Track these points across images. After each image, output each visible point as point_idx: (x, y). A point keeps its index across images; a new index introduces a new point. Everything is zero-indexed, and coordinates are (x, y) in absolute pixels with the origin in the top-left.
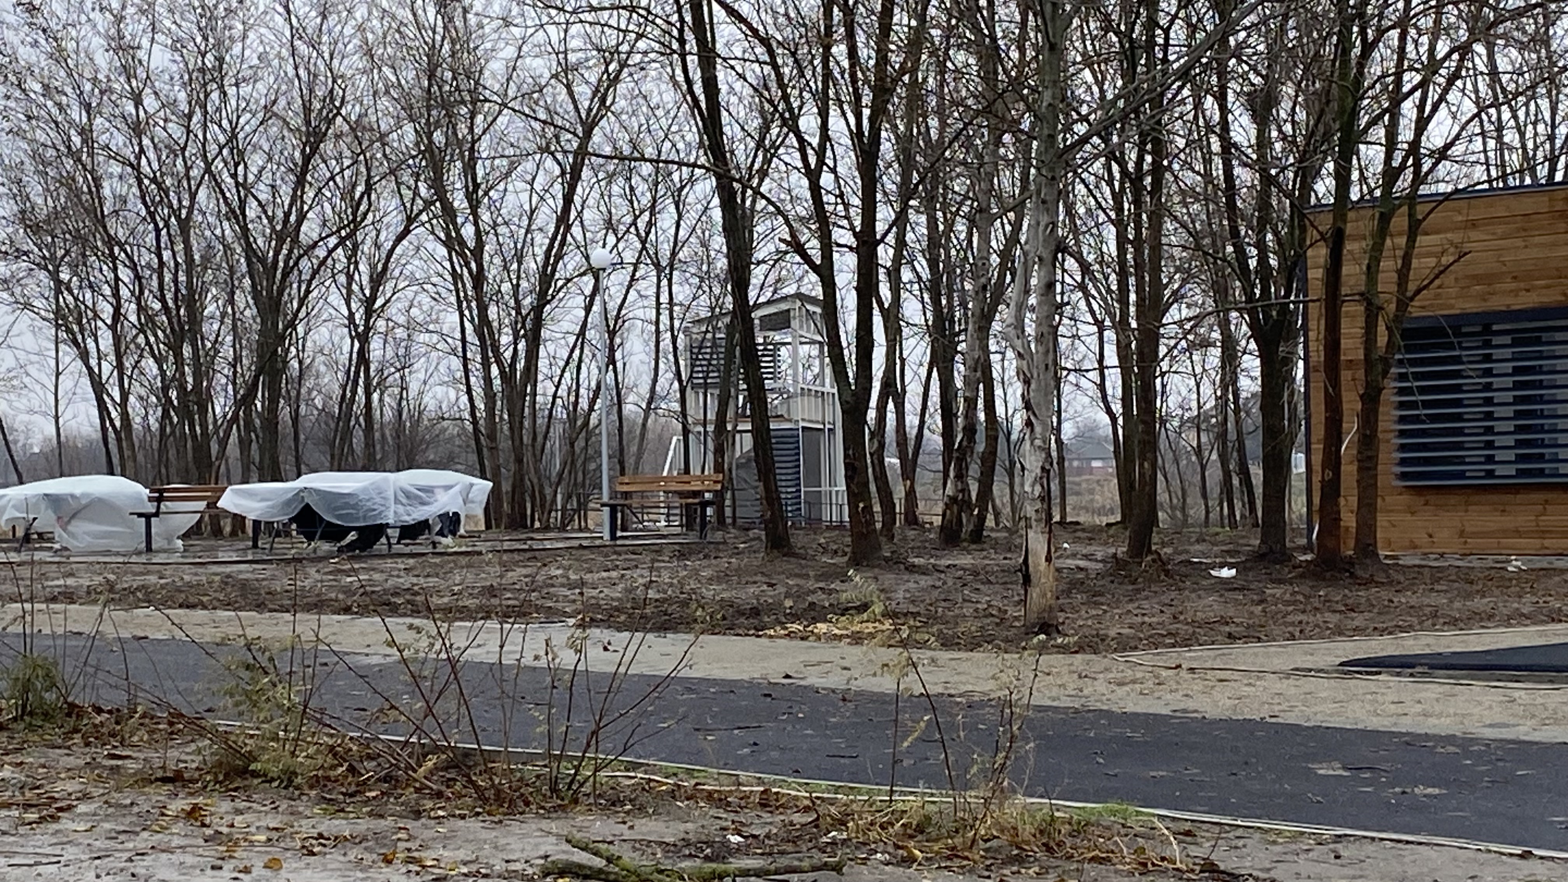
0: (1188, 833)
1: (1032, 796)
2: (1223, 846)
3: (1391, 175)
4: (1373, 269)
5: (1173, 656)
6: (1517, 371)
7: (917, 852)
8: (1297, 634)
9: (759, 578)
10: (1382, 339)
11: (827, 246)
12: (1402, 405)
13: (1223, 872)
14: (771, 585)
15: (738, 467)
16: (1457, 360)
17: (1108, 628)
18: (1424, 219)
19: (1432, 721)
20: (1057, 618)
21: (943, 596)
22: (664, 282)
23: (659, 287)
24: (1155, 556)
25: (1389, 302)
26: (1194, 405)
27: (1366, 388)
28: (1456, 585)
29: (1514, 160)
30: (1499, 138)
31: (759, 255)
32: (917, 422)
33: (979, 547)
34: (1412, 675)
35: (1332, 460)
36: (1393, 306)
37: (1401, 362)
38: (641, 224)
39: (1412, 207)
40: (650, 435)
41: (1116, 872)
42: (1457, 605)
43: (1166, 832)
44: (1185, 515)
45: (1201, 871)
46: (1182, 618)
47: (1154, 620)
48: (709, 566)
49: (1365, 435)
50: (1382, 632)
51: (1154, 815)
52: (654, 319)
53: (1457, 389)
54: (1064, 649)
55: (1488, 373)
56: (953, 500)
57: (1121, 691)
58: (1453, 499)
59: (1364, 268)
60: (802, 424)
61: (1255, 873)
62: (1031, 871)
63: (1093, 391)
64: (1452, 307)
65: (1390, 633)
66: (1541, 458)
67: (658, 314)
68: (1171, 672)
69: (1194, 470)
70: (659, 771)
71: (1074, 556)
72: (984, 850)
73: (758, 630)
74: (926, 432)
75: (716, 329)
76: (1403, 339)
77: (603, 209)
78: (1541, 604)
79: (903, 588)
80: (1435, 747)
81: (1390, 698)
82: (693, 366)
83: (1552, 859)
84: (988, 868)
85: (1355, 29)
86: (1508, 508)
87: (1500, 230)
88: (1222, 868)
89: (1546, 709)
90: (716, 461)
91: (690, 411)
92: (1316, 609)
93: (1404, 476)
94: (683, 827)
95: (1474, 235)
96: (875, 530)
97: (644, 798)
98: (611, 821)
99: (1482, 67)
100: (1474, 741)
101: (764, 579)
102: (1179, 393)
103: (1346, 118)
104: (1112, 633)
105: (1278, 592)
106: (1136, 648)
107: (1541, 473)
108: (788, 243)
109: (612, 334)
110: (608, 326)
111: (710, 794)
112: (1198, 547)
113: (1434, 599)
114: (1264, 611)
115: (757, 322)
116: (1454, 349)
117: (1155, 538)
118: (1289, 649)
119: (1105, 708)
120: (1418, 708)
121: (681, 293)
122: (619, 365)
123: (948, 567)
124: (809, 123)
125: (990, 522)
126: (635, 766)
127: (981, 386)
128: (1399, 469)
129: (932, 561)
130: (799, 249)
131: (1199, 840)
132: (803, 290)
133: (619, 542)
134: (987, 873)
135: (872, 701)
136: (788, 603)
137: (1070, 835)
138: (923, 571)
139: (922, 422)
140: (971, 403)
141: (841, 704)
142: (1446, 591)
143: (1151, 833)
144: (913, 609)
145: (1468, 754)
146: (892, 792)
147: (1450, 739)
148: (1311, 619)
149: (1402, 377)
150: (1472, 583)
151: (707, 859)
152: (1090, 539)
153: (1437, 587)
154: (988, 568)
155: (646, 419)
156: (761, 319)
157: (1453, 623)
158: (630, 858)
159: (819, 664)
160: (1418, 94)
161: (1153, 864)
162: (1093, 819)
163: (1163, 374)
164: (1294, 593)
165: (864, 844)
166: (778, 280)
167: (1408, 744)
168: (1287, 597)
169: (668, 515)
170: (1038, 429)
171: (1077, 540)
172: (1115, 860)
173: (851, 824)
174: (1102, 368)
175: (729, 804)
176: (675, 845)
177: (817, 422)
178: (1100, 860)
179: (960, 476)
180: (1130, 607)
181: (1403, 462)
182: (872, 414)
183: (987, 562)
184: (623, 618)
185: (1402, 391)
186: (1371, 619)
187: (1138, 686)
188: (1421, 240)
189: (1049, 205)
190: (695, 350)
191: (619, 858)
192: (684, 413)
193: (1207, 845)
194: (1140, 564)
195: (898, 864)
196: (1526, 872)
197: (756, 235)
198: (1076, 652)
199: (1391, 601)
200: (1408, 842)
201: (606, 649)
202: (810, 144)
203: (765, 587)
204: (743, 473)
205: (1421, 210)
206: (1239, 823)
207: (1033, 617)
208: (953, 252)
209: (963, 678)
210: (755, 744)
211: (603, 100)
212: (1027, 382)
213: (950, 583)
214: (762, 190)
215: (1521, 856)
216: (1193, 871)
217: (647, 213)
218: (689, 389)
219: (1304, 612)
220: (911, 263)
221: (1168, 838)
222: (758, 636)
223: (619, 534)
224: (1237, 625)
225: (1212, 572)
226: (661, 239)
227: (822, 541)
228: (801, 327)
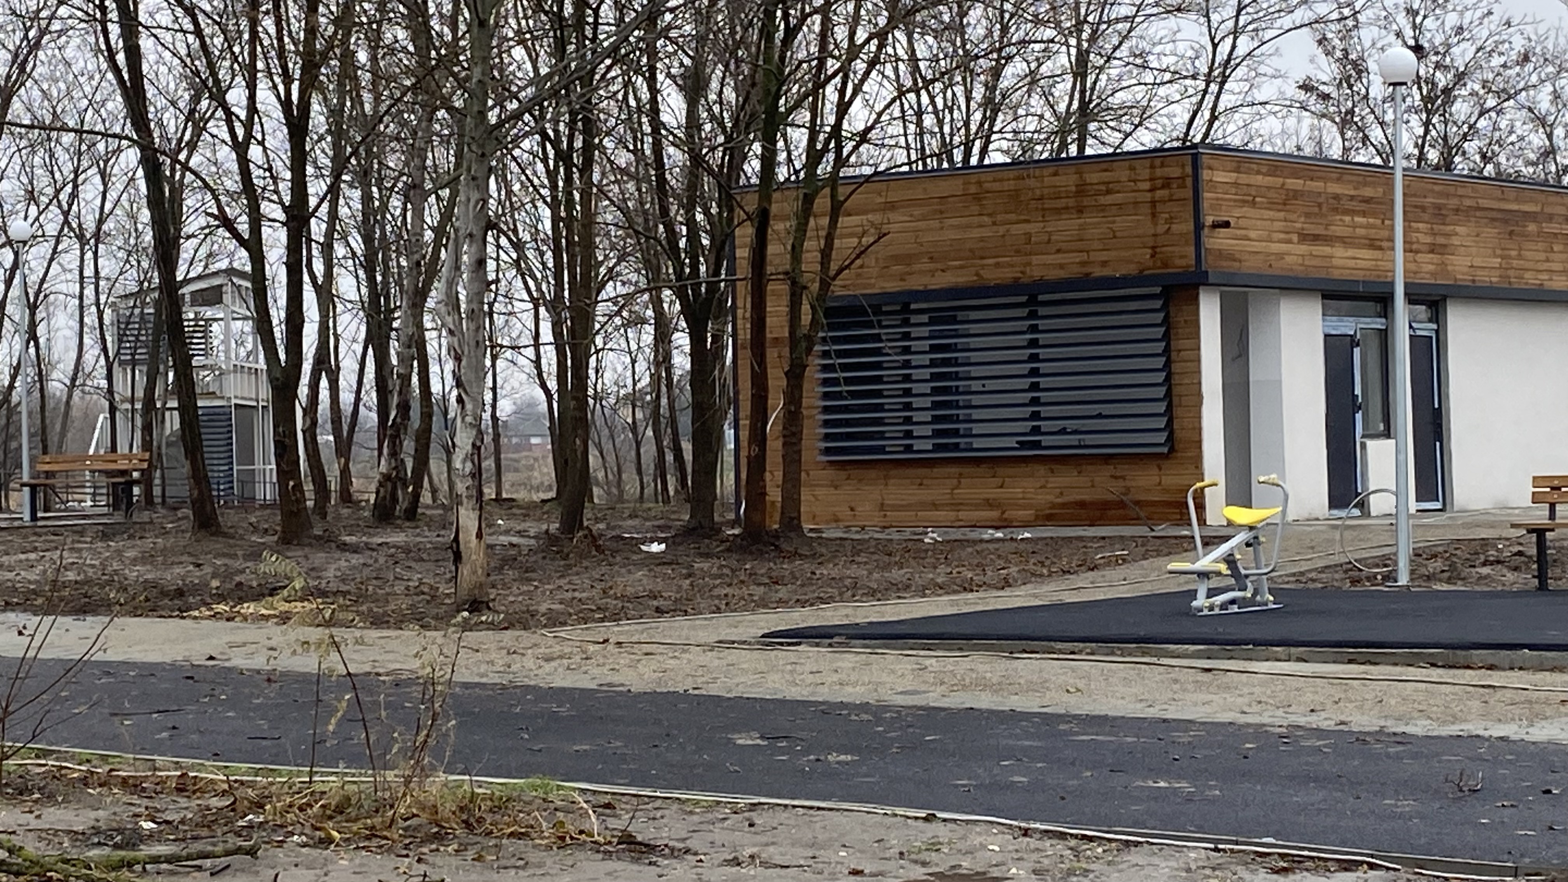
0: (608, 806)
1: (452, 773)
2: (641, 817)
3: (814, 156)
4: (798, 249)
5: (601, 631)
6: (934, 349)
7: (335, 834)
8: (723, 607)
9: (185, 558)
10: (806, 317)
11: (256, 219)
12: (826, 382)
13: (640, 844)
14: (198, 565)
15: (168, 445)
16: (877, 338)
17: (538, 603)
18: (846, 200)
19: (849, 689)
20: (488, 594)
21: (374, 575)
22: (89, 255)
23: (82, 260)
24: (586, 532)
25: (813, 281)
26: (629, 382)
27: (791, 366)
28: (876, 557)
29: (933, 144)
30: (919, 123)
31: (187, 230)
32: (352, 397)
33: (413, 524)
34: (830, 645)
35: (758, 437)
36: (817, 285)
37: (824, 340)
38: (64, 197)
39: (834, 190)
40: (75, 413)
41: (534, 846)
42: (876, 575)
43: (585, 806)
44: (621, 492)
45: (619, 843)
46: (612, 592)
47: (584, 595)
48: (133, 547)
49: (790, 412)
50: (802, 603)
51: (574, 789)
52: (77, 294)
53: (878, 366)
54: (491, 626)
55: (906, 350)
56: (386, 477)
57: (548, 667)
58: (872, 473)
59: (789, 248)
60: (234, 401)
61: (671, 844)
62: (450, 849)
63: (530, 368)
64: (873, 286)
65: (812, 605)
66: (956, 433)
67: (82, 288)
68: (598, 647)
69: (631, 446)
70: (72, 758)
71: (507, 532)
72: (403, 829)
73: (182, 612)
74: (362, 408)
75: (144, 304)
76: (826, 318)
77: (25, 180)
78: (955, 575)
79: (334, 566)
80: (849, 714)
81: (808, 668)
82: (120, 341)
83: (955, 820)
84: (406, 847)
85: (779, 13)
86: (925, 482)
87: (917, 212)
88: (639, 838)
89: (955, 676)
90: (143, 439)
91: (118, 386)
92: (742, 582)
93: (828, 451)
94: (93, 814)
95: (893, 216)
96: (305, 508)
97: (53, 785)
98: (18, 810)
99: (901, 52)
100: (887, 708)
101: (191, 559)
102: (615, 370)
103: (770, 99)
104: (543, 608)
105: (706, 566)
106: (564, 624)
107: (956, 447)
108: (216, 218)
109: (33, 308)
110: (28, 300)
111: (125, 780)
112: (630, 522)
113: (853, 571)
114: (691, 585)
115: (188, 298)
116: (873, 327)
117: (588, 513)
118: (714, 621)
119: (532, 683)
120: (835, 677)
121: (108, 267)
122: (42, 341)
123: (380, 545)
124: (237, 97)
125: (426, 498)
126: (46, 754)
127: (415, 363)
128: (824, 445)
129: (364, 539)
130: (228, 224)
131: (619, 812)
132: (236, 265)
133: (40, 523)
134: (405, 852)
135: (297, 681)
136: (215, 583)
137: (491, 810)
138: (355, 549)
139: (358, 399)
140: (406, 379)
141: (266, 684)
142: (866, 563)
143: (571, 808)
144: (344, 588)
145: (879, 721)
146: (311, 774)
147: (864, 707)
148: (737, 592)
149: (826, 354)
150: (890, 555)
151: (116, 847)
152: (525, 516)
153: (857, 559)
154: (422, 546)
155: (70, 396)
156: (192, 293)
157: (872, 594)
158: (32, 848)
159: (244, 644)
160: (838, 79)
161: (572, 838)
162: (515, 794)
163: (597, 352)
164: (721, 567)
165: (281, 826)
166: (210, 255)
167: (823, 712)
168: (715, 570)
169: (94, 494)
170: (469, 406)
171: (511, 517)
172: (534, 835)
173: (268, 807)
174: (537, 345)
175: (144, 790)
176: (83, 833)
177: (251, 399)
178: (520, 836)
179: (394, 454)
180: (562, 582)
181: (827, 437)
182: (303, 391)
183: (419, 539)
184: (40, 601)
185: (825, 368)
186: (795, 592)
187: (565, 661)
188: (843, 221)
189: (480, 181)
190: (123, 326)
191: (21, 848)
192: (110, 391)
193: (627, 816)
194: (572, 539)
195: (315, 846)
196: (930, 835)
197: (185, 209)
198: (506, 628)
199: (813, 573)
200: (819, 809)
201: (20, 633)
202: (238, 117)
203: (191, 567)
204: (173, 451)
205: (843, 191)
206: (658, 794)
207: (463, 594)
208: (388, 228)
209: (390, 656)
210: (174, 728)
211: (22, 69)
212: (458, 359)
213: (382, 560)
214: (192, 164)
215: (926, 819)
216: (610, 843)
217: (71, 185)
218: (116, 365)
219: (730, 585)
220: (344, 238)
221: (587, 813)
222: (183, 618)
223: (40, 515)
224: (665, 599)
225: (643, 548)
226: (83, 212)
227: (253, 520)
228: (234, 302)
